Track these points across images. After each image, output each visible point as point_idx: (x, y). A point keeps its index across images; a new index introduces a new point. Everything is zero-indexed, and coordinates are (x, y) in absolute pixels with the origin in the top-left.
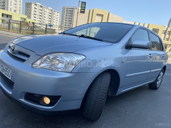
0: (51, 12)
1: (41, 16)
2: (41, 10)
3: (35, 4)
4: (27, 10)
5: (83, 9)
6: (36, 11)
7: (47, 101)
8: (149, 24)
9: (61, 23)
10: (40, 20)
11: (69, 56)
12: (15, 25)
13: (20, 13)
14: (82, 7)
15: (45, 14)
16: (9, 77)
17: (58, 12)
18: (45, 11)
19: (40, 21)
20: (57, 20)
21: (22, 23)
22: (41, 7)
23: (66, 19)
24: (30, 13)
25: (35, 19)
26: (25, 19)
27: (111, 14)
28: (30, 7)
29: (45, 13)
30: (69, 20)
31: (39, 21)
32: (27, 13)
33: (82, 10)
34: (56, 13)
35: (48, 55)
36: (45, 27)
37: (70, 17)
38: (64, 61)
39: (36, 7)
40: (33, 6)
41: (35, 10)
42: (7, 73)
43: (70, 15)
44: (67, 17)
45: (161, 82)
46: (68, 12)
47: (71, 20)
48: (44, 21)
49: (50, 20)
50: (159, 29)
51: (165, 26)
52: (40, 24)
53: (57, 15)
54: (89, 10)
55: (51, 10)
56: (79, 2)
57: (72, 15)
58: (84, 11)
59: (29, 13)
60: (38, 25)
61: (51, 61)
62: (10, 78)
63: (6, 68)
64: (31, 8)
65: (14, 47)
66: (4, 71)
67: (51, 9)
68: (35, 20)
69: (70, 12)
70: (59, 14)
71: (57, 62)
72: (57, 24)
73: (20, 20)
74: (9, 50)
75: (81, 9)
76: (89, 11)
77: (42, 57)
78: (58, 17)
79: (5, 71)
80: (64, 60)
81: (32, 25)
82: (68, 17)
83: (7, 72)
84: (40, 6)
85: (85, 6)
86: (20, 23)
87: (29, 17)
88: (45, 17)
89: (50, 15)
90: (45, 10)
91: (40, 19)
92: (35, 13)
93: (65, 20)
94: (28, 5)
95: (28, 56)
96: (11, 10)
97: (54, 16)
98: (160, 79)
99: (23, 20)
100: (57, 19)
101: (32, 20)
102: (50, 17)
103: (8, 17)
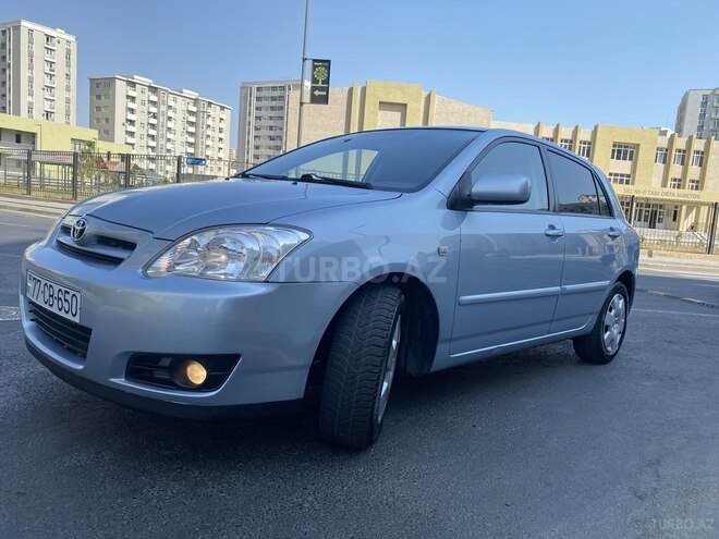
0: (194, 109)
1: (153, 126)
2: (154, 103)
3: (128, 82)
4: (98, 108)
5: (321, 89)
6: (132, 111)
7: (198, 374)
8: (596, 127)
9: (238, 151)
10: (153, 144)
11: (258, 235)
12: (53, 172)
13: (68, 123)
14: (315, 81)
15: (170, 118)
16: (74, 315)
17: (222, 108)
18: (170, 107)
19: (153, 148)
20: (221, 139)
21: (81, 159)
22: (154, 90)
23: (258, 133)
24: (110, 120)
25: (130, 140)
26: (91, 144)
27: (436, 100)
28: (107, 96)
29: (171, 114)
30: (272, 133)
31: (148, 147)
32: (98, 120)
33: (317, 93)
34: (215, 112)
35: (194, 237)
36: (172, 169)
37: (272, 123)
38: (244, 251)
39: (132, 93)
40: (121, 88)
41: (131, 105)
42: (66, 305)
43: (273, 114)
44: (260, 123)
45: (623, 333)
46: (264, 103)
47: (278, 133)
48: (169, 146)
49: (192, 140)
50: (638, 145)
51: (663, 129)
52: (151, 159)
53: (221, 119)
54: (346, 89)
55: (196, 101)
56: (304, 60)
57: (278, 113)
58: (324, 93)
59: (107, 120)
60: (144, 165)
61: (204, 257)
62: (76, 320)
63: (63, 289)
64: (111, 97)
65: (84, 224)
66: (56, 301)
67: (195, 95)
68: (133, 145)
69: (274, 103)
70: (226, 115)
71: (223, 257)
72: (221, 155)
73: (68, 147)
74: (67, 240)
75: (313, 89)
76: (346, 94)
77: (175, 242)
78: (222, 125)
79: (60, 299)
80: (242, 248)
81: (121, 167)
82: (265, 123)
83: (66, 300)
84: (150, 87)
85: (329, 73)
86: (71, 161)
87: (107, 135)
88: (169, 129)
89: (193, 119)
90: (171, 103)
91: (153, 137)
92: (131, 117)
93: (256, 137)
94: (100, 89)
95: (130, 246)
96: (30, 110)
97: (210, 122)
98: (616, 322)
99: (82, 147)
100: (222, 136)
101: (118, 146)
102: (192, 129)
103: (22, 139)
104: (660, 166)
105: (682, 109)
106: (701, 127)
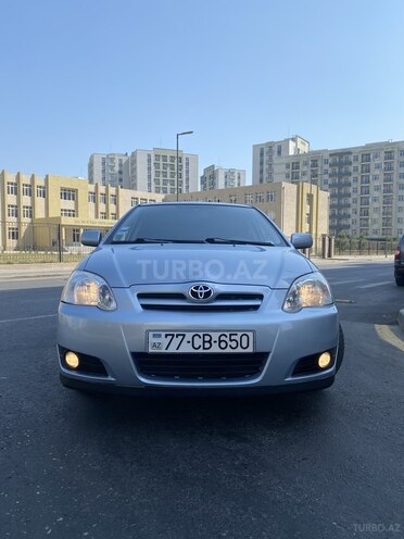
16: (245, 348)
50: (77, 190)
62: (248, 351)
65: (206, 288)
79: (221, 341)
83: (232, 341)
104: (92, 204)
105: (91, 166)
106: (104, 179)
